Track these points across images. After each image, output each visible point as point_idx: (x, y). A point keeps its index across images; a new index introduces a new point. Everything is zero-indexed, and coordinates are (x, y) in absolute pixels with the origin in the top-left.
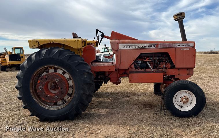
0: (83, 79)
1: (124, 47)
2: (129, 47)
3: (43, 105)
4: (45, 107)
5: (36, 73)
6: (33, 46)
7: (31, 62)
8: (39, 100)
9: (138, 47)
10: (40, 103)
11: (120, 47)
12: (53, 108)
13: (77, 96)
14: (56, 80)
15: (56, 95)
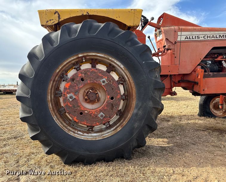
0: (153, 79)
1: (187, 38)
2: (194, 37)
3: (71, 131)
4: (76, 136)
5: (61, 68)
6: (48, 21)
7: (52, 45)
8: (63, 123)
9: (210, 37)
10: (66, 127)
11: (179, 37)
12: (90, 136)
13: (140, 112)
14: (101, 81)
15: (101, 111)
